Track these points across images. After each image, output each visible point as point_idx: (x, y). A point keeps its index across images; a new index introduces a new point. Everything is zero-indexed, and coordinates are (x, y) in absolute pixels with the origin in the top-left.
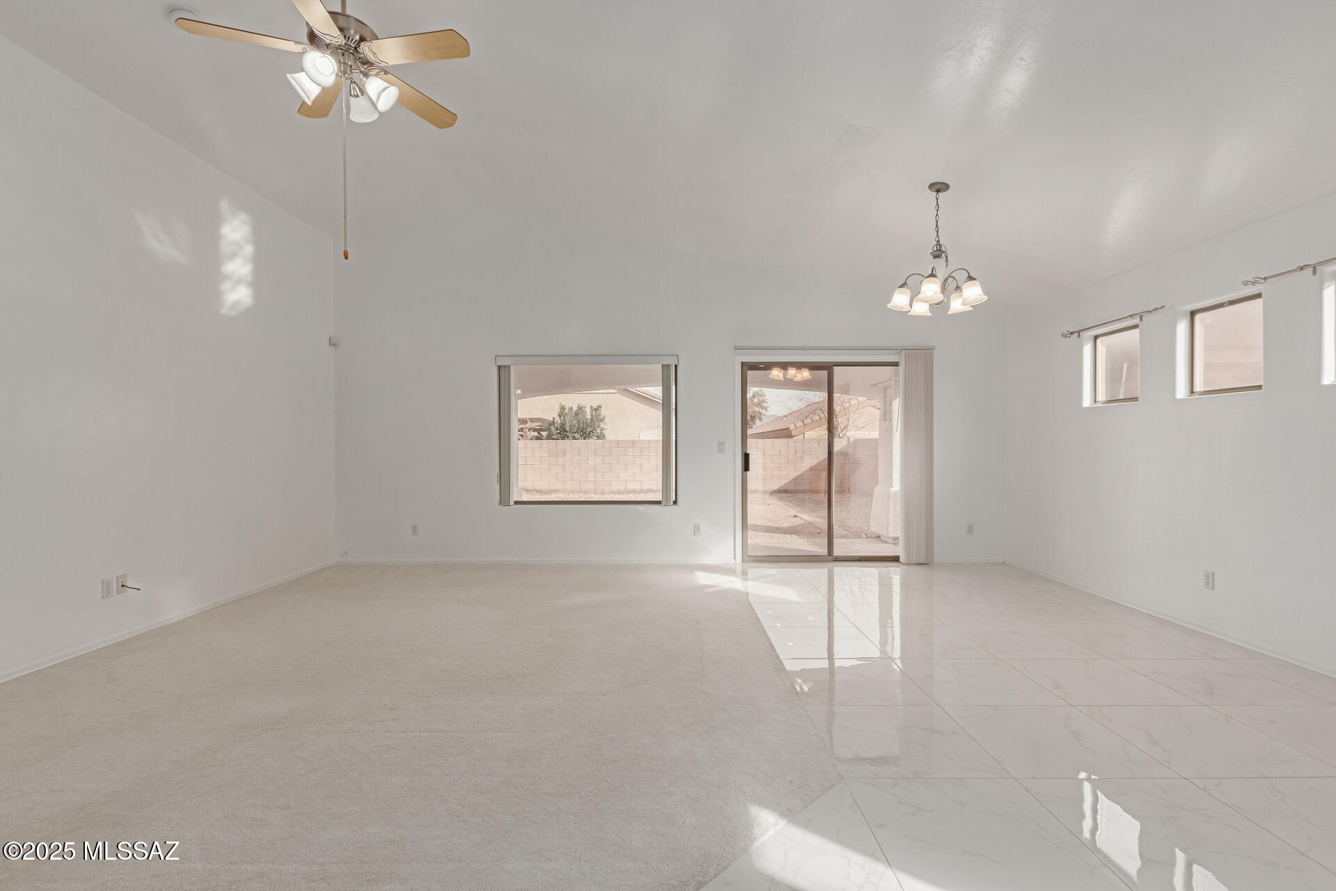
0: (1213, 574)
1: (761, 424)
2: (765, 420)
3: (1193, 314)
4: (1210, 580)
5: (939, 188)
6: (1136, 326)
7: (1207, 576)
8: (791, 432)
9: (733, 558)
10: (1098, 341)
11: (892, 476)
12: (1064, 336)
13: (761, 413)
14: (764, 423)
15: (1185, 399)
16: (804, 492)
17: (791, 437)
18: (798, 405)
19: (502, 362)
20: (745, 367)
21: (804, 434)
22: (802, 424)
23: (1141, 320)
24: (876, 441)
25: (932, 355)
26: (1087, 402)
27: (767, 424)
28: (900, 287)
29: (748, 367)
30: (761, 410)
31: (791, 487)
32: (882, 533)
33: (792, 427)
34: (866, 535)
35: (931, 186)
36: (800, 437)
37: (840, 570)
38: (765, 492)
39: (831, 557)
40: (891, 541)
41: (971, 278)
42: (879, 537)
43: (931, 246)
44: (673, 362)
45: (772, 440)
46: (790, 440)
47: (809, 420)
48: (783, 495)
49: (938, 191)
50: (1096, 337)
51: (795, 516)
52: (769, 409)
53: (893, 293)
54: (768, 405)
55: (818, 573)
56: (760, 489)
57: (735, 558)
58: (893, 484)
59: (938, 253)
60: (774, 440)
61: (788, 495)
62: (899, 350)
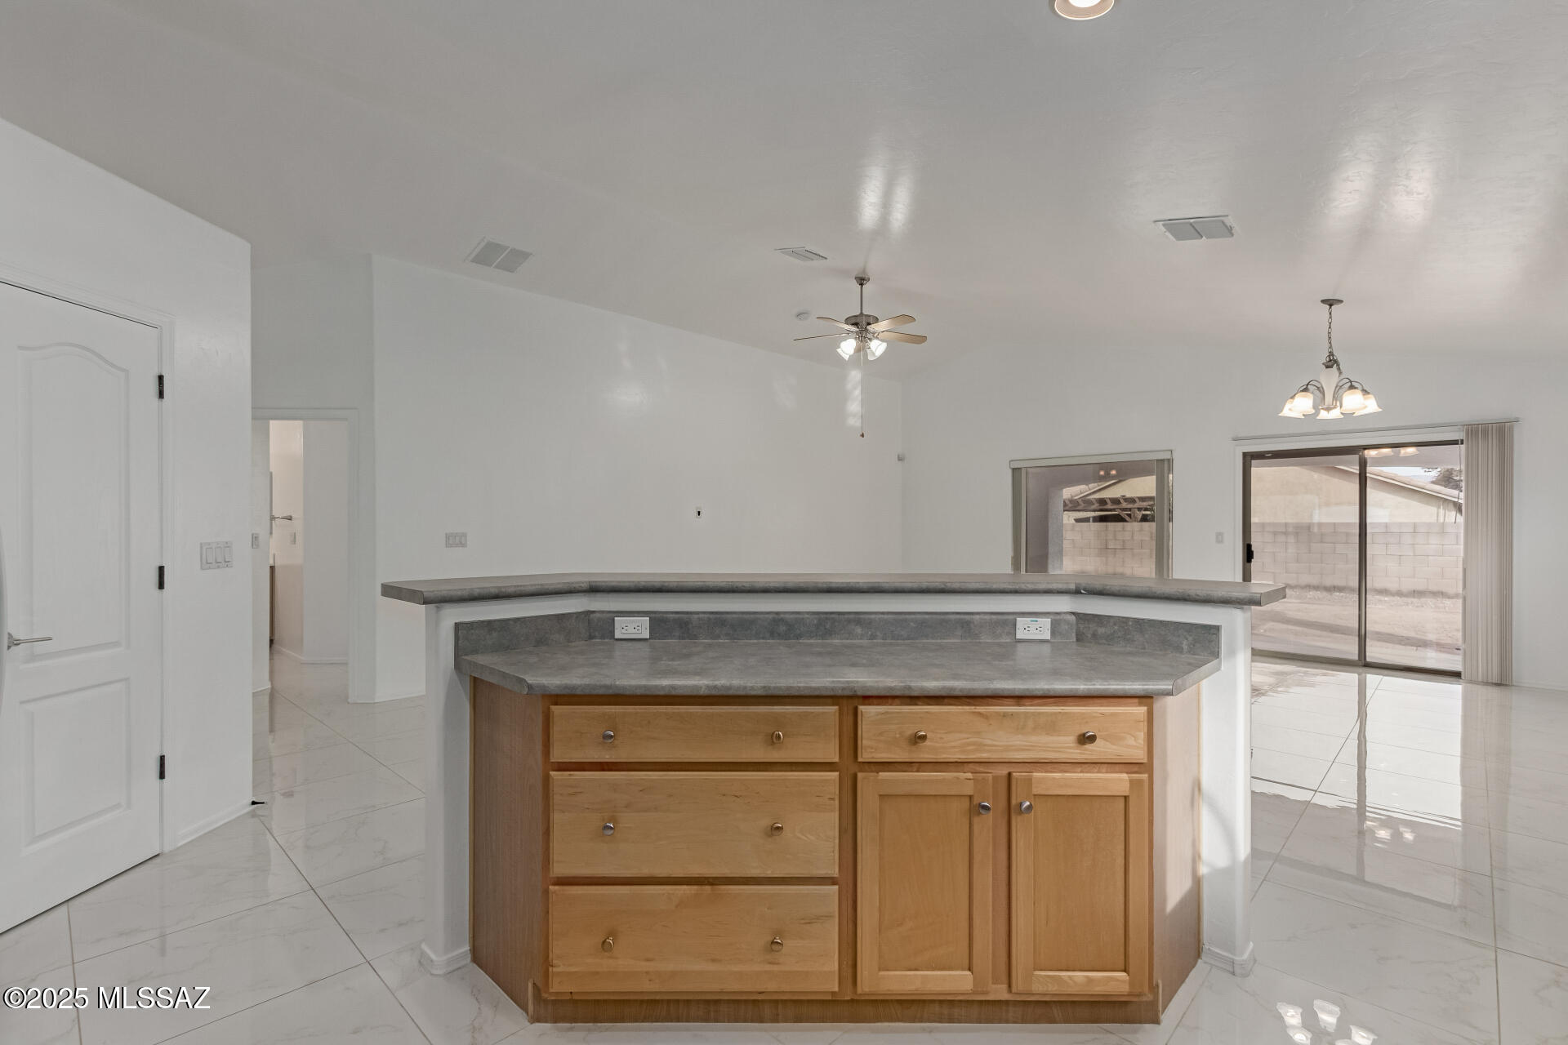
5: (1330, 303)
19: (1016, 465)
20: (1248, 458)
25: (1512, 429)
29: (1249, 458)
35: (1325, 301)
37: (1372, 679)
39: (1363, 663)
43: (1324, 358)
44: (1167, 456)
49: (1331, 305)
55: (1351, 678)
59: (1331, 363)
62: (1461, 426)
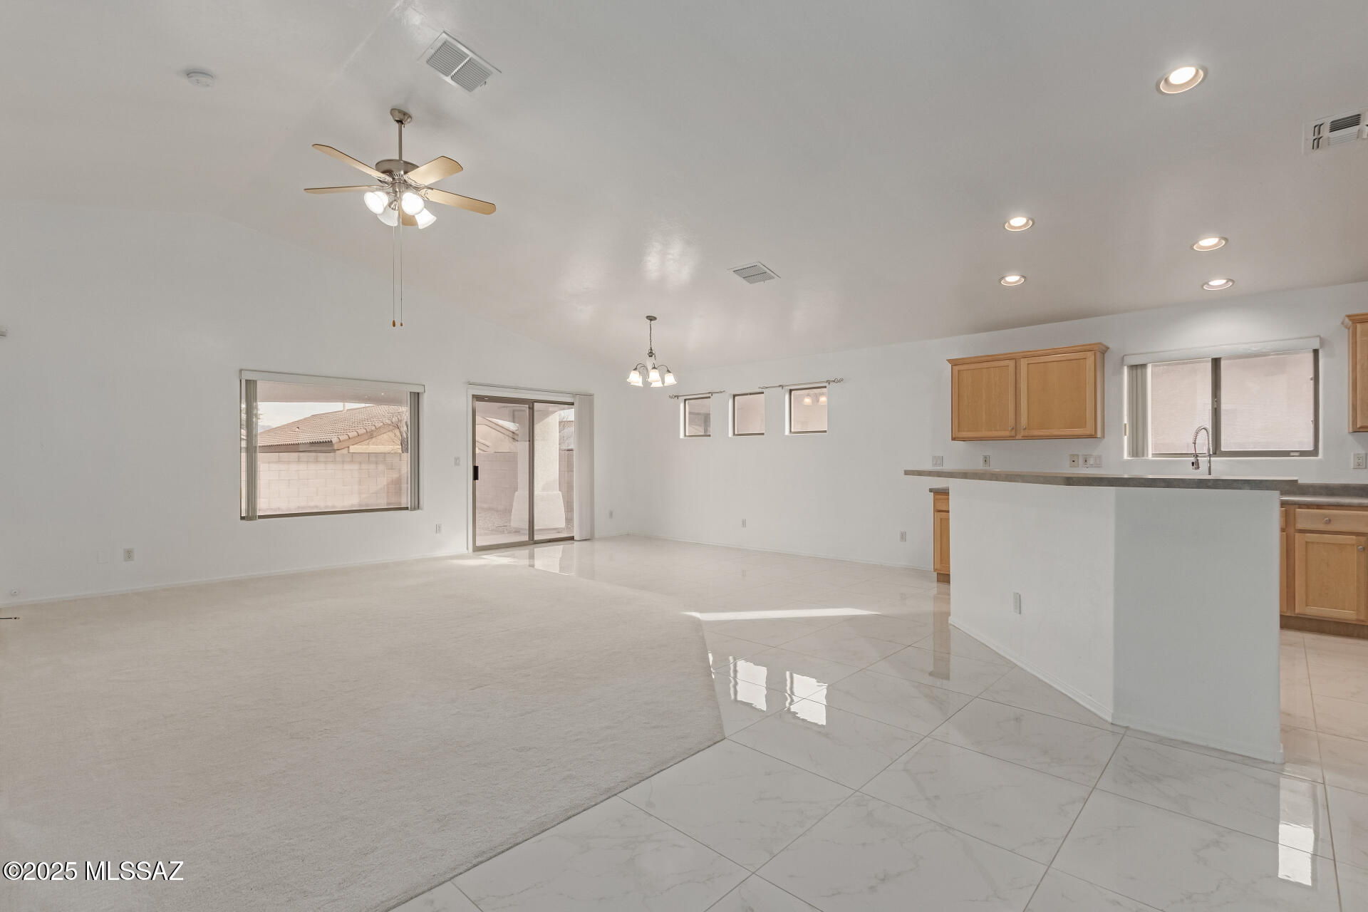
0: (745, 520)
3: (734, 396)
4: (744, 523)
5: (651, 318)
6: (707, 398)
9: (465, 549)
10: (687, 402)
12: (671, 397)
15: (731, 437)
17: (334, 451)
19: (248, 376)
20: (475, 399)
21: (348, 447)
22: (347, 438)
23: (712, 395)
25: (593, 400)
26: (682, 435)
29: (478, 398)
33: (335, 440)
35: (648, 317)
39: (532, 542)
41: (669, 371)
43: (647, 349)
44: (420, 390)
49: (651, 320)
50: (685, 400)
57: (467, 548)
59: (651, 354)
62: (575, 395)
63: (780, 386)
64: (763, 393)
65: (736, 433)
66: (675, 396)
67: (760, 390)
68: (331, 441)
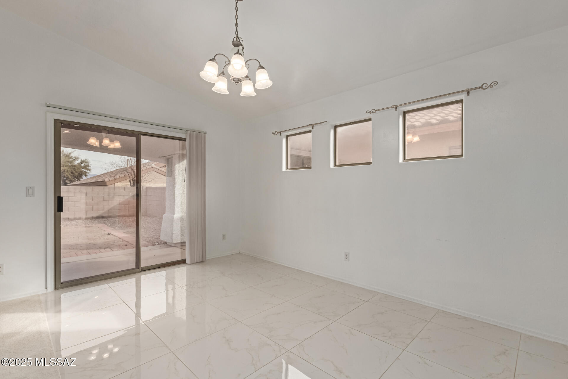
0: (349, 253)
1: (86, 178)
2: (88, 177)
3: (336, 127)
4: (347, 256)
6: (310, 131)
7: (346, 255)
8: (106, 183)
10: (289, 138)
11: (174, 208)
12: (274, 134)
13: (86, 173)
14: (88, 178)
15: (333, 168)
16: (114, 217)
17: (107, 185)
18: (110, 168)
21: (114, 184)
22: (113, 179)
23: (313, 128)
24: (163, 189)
25: (205, 136)
26: (284, 169)
27: (90, 178)
28: (210, 60)
30: (87, 171)
31: (106, 215)
32: (168, 241)
33: (107, 180)
34: (158, 242)
36: (112, 186)
38: (87, 219)
39: (138, 268)
40: (173, 245)
41: (261, 67)
42: (166, 243)
45: (92, 187)
46: (105, 187)
47: (118, 177)
48: (101, 220)
50: (287, 136)
51: (109, 234)
52: (91, 170)
53: (205, 65)
54: (91, 168)
56: (84, 216)
57: (46, 288)
58: (175, 212)
60: (94, 187)
61: (104, 219)
62: (186, 131)
63: (394, 106)
64: (370, 120)
65: (337, 164)
66: (278, 133)
67: (367, 116)
68: (105, 181)
